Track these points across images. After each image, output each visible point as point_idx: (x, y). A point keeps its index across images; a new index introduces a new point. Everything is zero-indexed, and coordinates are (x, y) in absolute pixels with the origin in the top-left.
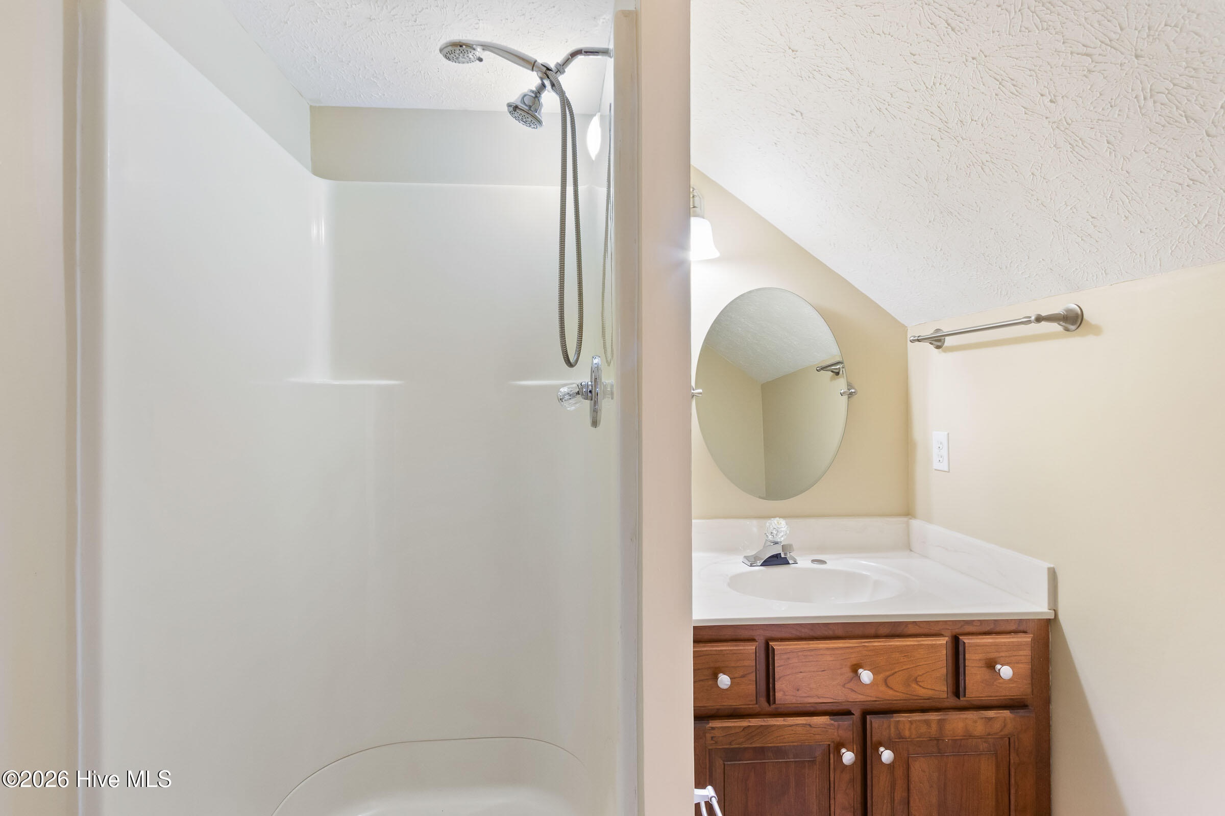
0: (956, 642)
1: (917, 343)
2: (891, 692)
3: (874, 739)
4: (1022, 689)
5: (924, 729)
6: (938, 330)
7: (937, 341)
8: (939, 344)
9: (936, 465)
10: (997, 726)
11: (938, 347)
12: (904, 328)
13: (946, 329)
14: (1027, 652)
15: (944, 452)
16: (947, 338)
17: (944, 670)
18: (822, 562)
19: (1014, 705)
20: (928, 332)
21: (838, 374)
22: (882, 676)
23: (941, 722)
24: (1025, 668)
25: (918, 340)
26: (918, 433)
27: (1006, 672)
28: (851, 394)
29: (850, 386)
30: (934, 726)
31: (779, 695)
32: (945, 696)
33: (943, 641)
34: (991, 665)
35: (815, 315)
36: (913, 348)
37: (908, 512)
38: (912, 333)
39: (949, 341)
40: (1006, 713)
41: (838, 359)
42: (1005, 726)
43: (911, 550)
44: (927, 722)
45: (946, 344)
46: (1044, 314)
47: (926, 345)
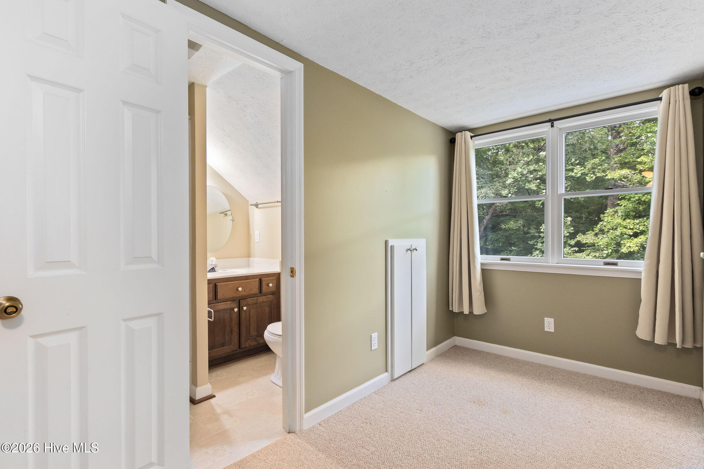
0: (260, 279)
1: (252, 206)
2: (246, 293)
3: (242, 306)
4: (274, 289)
5: (253, 302)
6: (257, 203)
7: (257, 205)
8: (257, 206)
9: (256, 241)
10: (269, 299)
11: (257, 207)
12: (248, 201)
13: (259, 202)
14: (275, 281)
15: (258, 237)
16: (259, 205)
17: (258, 287)
18: (226, 271)
19: (273, 293)
20: (254, 203)
21: (226, 215)
22: (244, 289)
23: (257, 300)
24: (275, 284)
25: (252, 205)
26: (251, 232)
27: (271, 285)
28: (233, 220)
29: (233, 218)
30: (256, 301)
31: (219, 297)
32: (258, 293)
33: (258, 279)
34: (268, 285)
35: (222, 194)
36: (250, 207)
37: (249, 256)
38: (250, 203)
39: (259, 206)
40: (271, 295)
41: (230, 209)
42: (270, 299)
43: (249, 267)
44: (254, 300)
45: (259, 207)
46: (278, 201)
47: (254, 206)
